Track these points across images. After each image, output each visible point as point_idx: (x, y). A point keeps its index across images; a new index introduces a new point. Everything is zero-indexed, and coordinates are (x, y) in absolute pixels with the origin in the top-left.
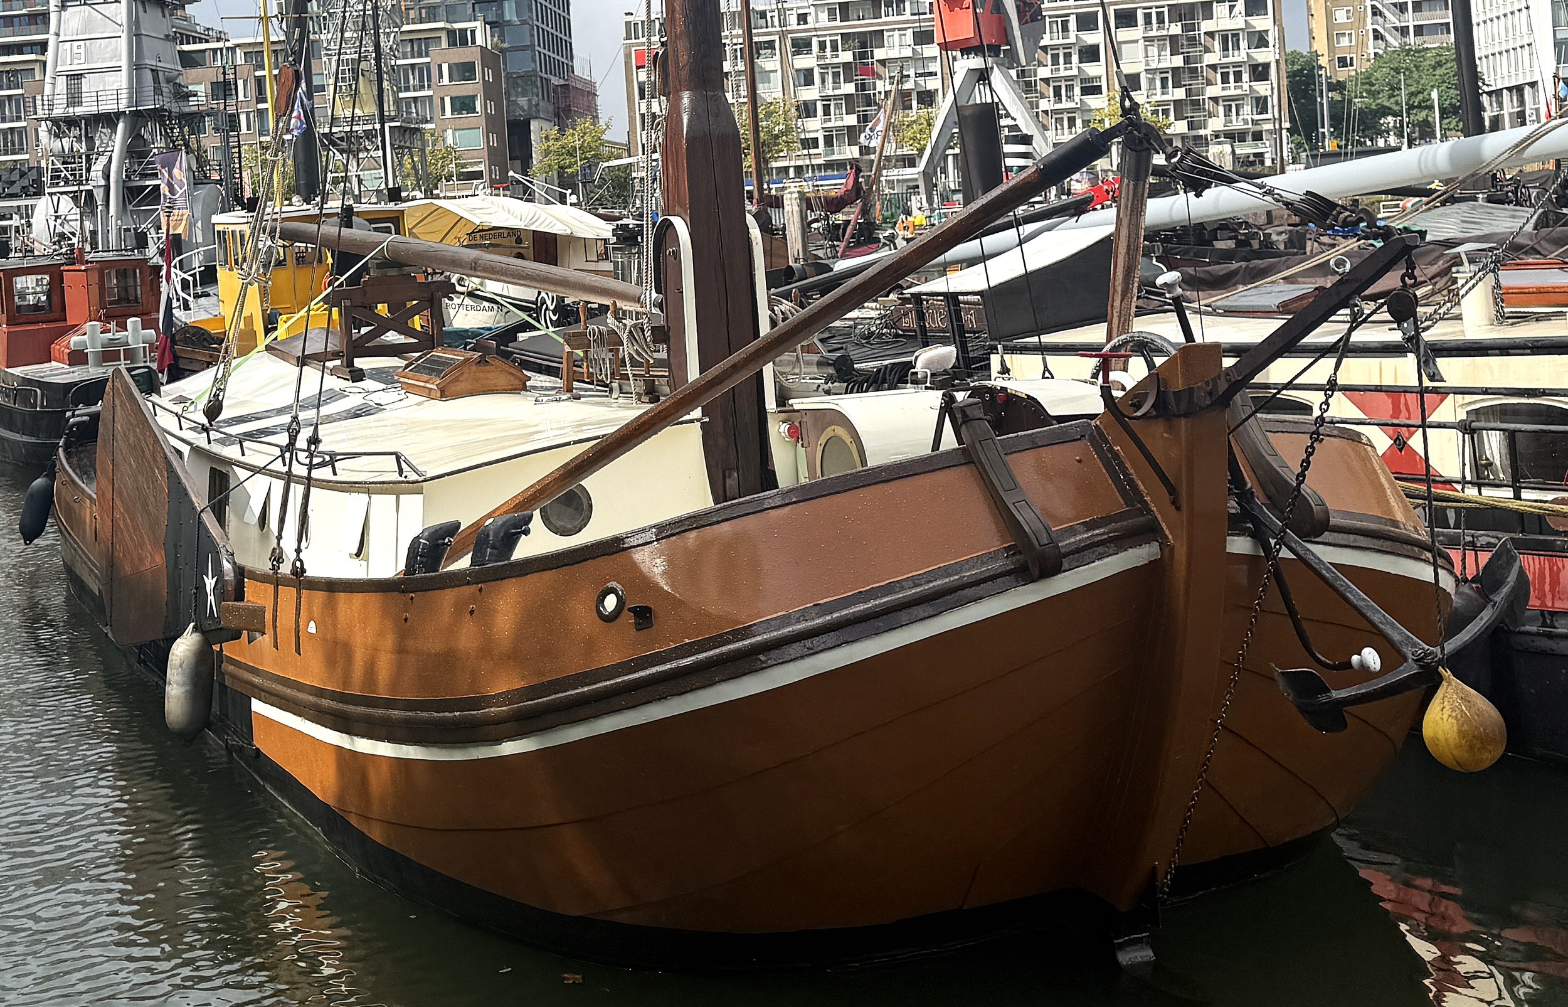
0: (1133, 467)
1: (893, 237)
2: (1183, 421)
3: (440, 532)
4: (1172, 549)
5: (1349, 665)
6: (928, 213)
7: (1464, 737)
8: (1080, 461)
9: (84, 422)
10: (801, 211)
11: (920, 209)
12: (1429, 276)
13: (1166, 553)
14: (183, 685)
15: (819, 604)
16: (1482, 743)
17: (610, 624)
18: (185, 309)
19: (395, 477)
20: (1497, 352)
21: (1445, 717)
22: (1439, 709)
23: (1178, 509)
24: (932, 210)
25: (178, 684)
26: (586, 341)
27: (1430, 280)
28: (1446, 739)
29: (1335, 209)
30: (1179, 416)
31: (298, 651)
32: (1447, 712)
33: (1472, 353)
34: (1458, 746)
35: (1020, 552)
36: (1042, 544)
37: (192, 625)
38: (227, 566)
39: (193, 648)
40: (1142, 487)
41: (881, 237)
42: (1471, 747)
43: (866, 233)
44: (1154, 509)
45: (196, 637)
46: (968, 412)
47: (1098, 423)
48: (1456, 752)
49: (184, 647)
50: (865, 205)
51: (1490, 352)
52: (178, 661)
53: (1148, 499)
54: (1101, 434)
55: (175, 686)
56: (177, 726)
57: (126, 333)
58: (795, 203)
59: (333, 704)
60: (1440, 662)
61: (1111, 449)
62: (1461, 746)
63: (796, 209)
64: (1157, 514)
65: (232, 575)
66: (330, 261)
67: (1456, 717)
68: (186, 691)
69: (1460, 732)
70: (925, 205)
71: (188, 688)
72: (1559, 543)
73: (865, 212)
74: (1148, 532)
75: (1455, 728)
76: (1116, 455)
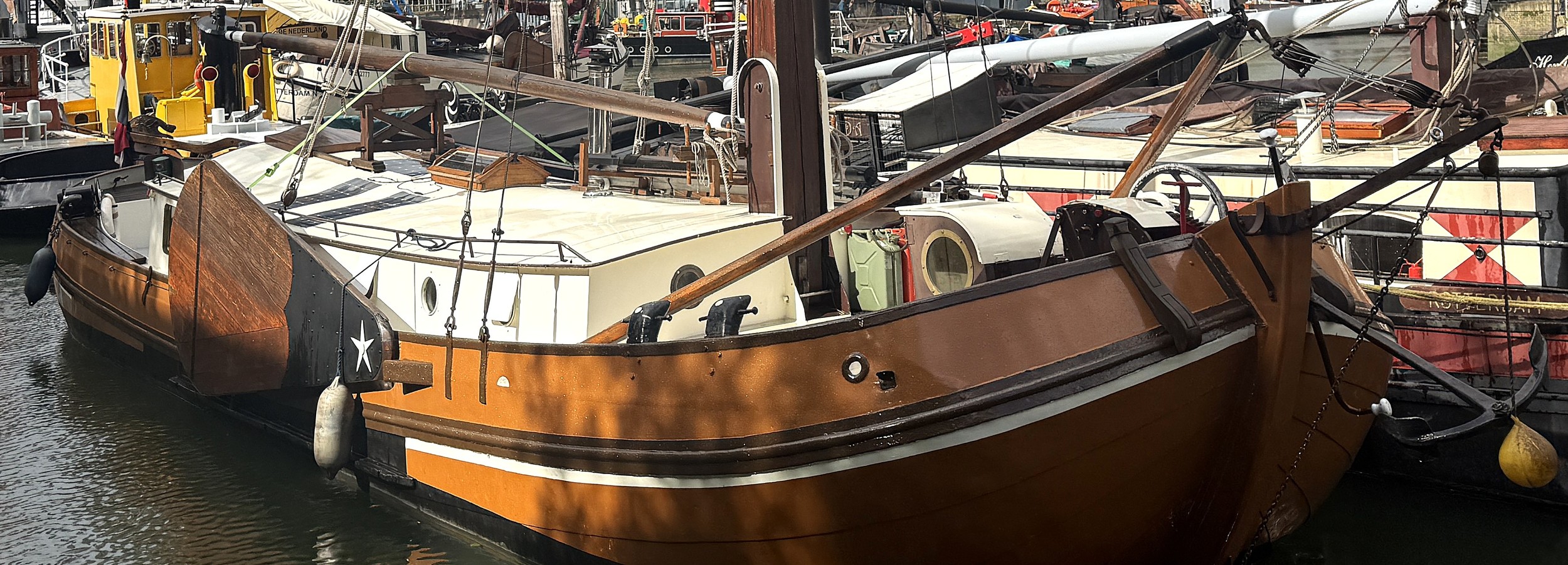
0: (1232, 270)
1: (614, 40)
2: (1285, 239)
3: (658, 309)
4: (1266, 329)
5: (1371, 411)
6: (631, 16)
7: (1536, 464)
8: (1192, 264)
9: (78, 199)
10: (564, 16)
11: (624, 12)
12: (1234, 110)
13: (1261, 333)
14: (334, 427)
15: (1030, 371)
16: (1547, 467)
17: (859, 384)
18: (56, 91)
19: (557, 261)
20: (1349, 176)
21: (1521, 450)
22: (1515, 444)
23: (1273, 298)
24: (635, 14)
25: (329, 427)
26: (691, 155)
27: (1235, 112)
28: (1523, 465)
29: (1432, 94)
30: (1282, 234)
31: (483, 400)
32: (1522, 446)
33: (1329, 176)
34: (1532, 470)
35: (1166, 332)
36: (1189, 326)
37: (337, 378)
38: (383, 330)
39: (340, 398)
40: (1239, 284)
41: (603, 39)
42: (1540, 471)
43: (590, 35)
44: (1251, 300)
45: (342, 388)
46: (1120, 228)
47: (1201, 236)
48: (1529, 475)
49: (331, 398)
50: (589, 12)
51: (1343, 176)
52: (329, 409)
53: (1245, 293)
54: (1203, 244)
55: (326, 429)
56: (324, 462)
57: (26, 113)
58: (559, 9)
59: (539, 444)
60: (1512, 412)
61: (1213, 256)
62: (1533, 470)
63: (560, 14)
64: (1253, 303)
65: (389, 338)
66: (204, 53)
67: (1529, 451)
68: (335, 433)
69: (1533, 460)
70: (629, 9)
71: (337, 430)
72: (1410, 319)
73: (590, 18)
74: (1247, 316)
75: (1530, 457)
76: (1218, 259)
